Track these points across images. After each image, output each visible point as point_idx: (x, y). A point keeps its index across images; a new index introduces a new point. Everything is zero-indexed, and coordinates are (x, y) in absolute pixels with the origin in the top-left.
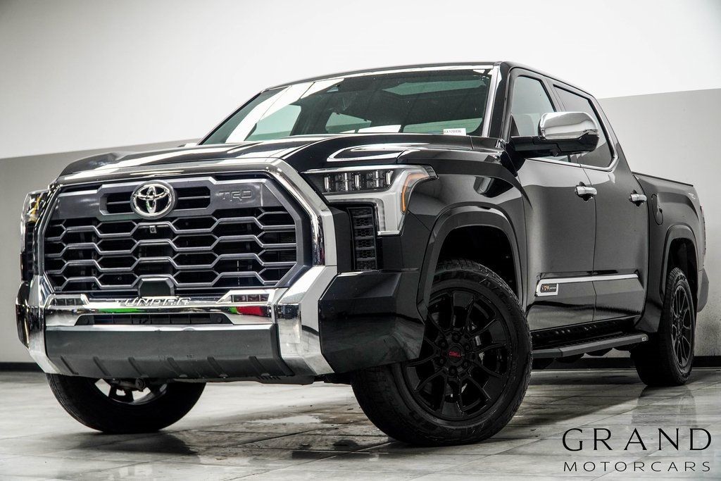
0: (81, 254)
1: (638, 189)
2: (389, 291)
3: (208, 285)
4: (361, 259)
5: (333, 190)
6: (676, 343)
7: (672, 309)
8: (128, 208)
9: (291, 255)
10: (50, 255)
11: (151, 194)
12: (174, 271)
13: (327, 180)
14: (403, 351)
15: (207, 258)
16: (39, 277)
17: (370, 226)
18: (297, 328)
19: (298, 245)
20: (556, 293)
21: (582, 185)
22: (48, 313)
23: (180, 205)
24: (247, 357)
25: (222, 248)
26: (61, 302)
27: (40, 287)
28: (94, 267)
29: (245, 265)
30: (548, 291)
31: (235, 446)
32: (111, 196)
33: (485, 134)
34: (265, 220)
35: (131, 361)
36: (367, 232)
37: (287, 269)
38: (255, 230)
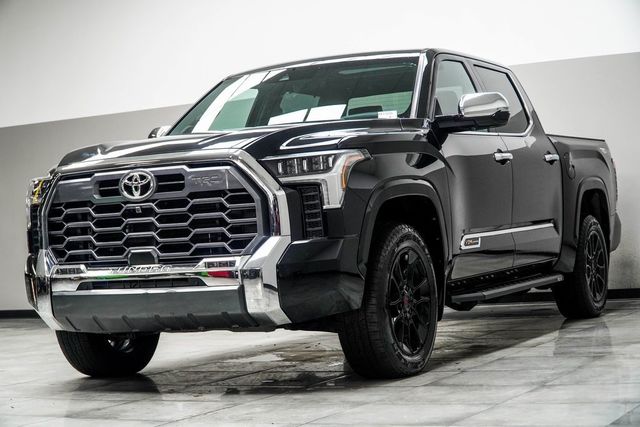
0: (79, 231)
1: (552, 149)
2: (334, 255)
3: (186, 254)
4: (311, 229)
5: (286, 174)
6: (591, 281)
7: (586, 252)
8: (117, 193)
9: (253, 228)
10: (53, 232)
11: (136, 180)
12: (157, 243)
13: (280, 165)
14: (347, 304)
15: (184, 232)
16: (44, 251)
17: (317, 201)
18: (260, 286)
19: (259, 219)
20: (478, 246)
21: (500, 151)
22: (53, 280)
23: (160, 189)
24: (220, 313)
25: (196, 224)
26: (64, 272)
27: (46, 259)
28: (91, 242)
29: (215, 237)
30: (471, 244)
31: (209, 384)
32: (102, 183)
33: (413, 115)
34: (230, 200)
35: (124, 318)
36: (314, 206)
37: (249, 240)
38: (223, 208)
